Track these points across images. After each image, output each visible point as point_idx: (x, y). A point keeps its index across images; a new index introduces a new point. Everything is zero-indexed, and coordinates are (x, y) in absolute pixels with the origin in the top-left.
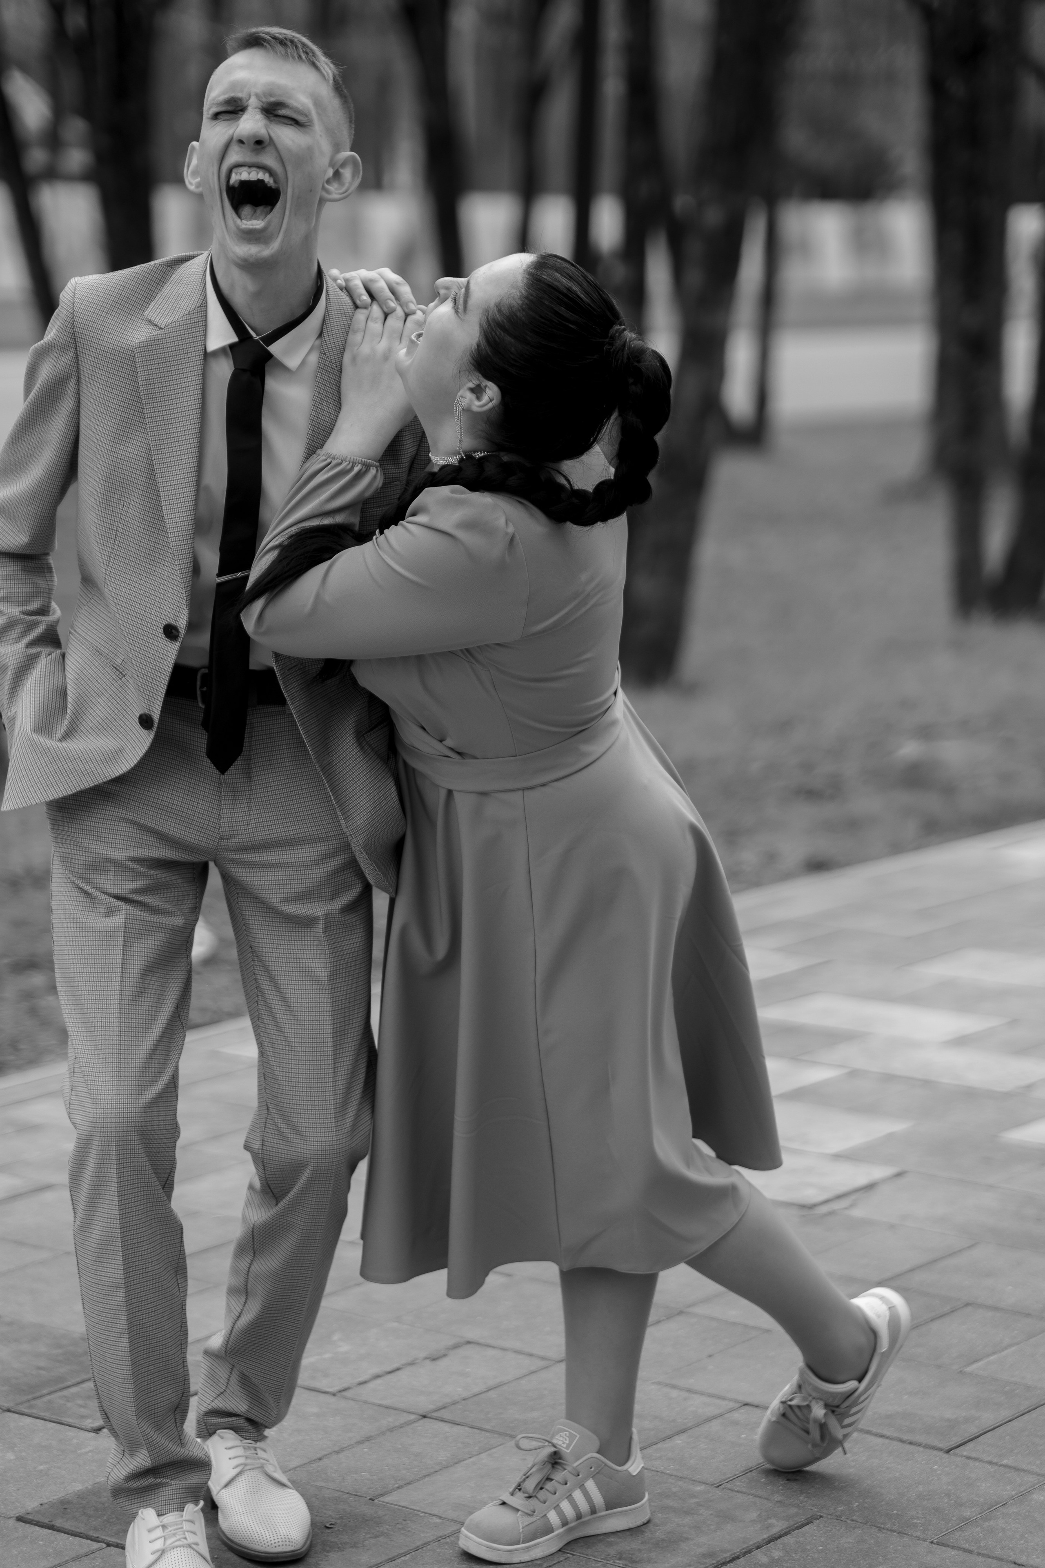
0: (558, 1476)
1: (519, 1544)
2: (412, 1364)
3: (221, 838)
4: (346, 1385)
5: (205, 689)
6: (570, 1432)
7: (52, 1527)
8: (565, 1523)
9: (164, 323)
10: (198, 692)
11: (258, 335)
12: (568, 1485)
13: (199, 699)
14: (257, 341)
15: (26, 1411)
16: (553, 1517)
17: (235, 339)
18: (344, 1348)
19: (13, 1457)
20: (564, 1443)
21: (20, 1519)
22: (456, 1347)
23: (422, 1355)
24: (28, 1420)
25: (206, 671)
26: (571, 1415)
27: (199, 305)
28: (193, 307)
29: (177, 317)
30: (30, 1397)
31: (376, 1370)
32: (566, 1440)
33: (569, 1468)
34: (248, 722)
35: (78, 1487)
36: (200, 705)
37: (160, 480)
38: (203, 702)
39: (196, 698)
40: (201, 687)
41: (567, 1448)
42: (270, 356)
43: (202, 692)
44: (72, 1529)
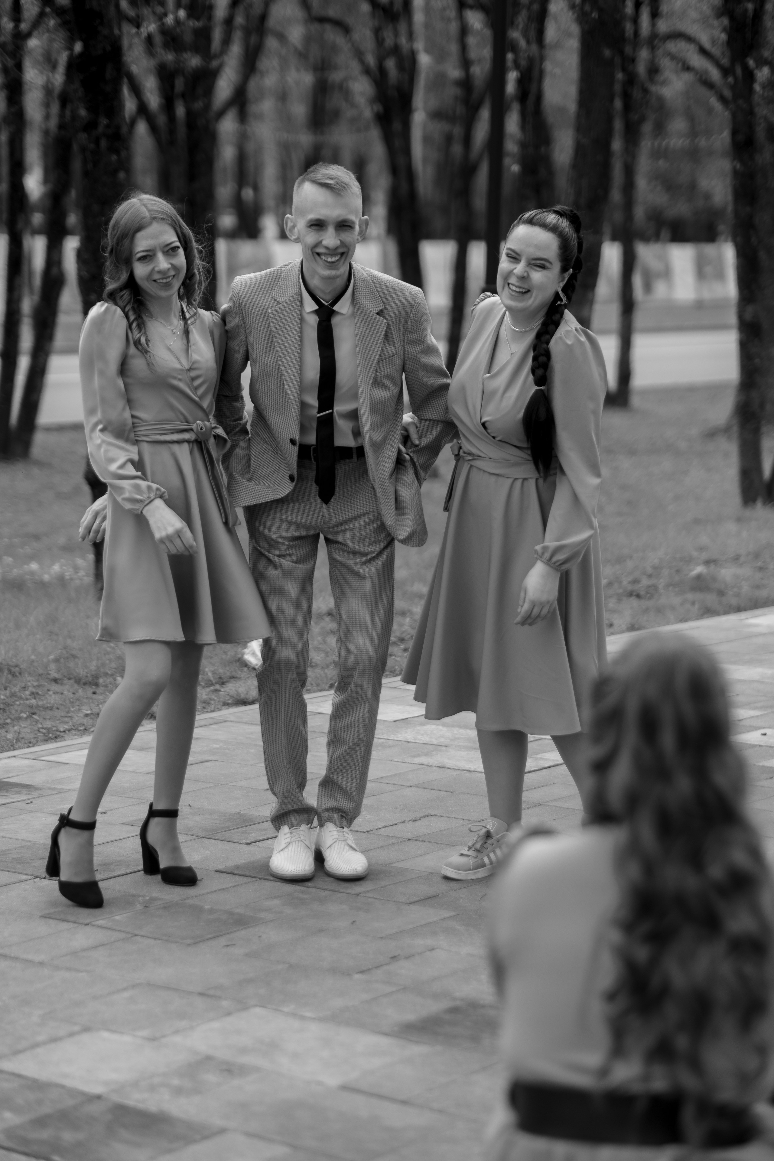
0: (490, 841)
1: (470, 871)
2: (403, 822)
3: (324, 522)
4: (371, 829)
5: (315, 455)
6: (492, 822)
7: (233, 874)
8: (491, 863)
9: (282, 301)
10: (312, 457)
11: (327, 302)
12: (494, 845)
13: (313, 460)
14: (327, 306)
15: (213, 837)
16: (486, 860)
17: (316, 307)
18: (369, 817)
19: (209, 852)
20: (490, 827)
21: (217, 871)
22: (425, 817)
23: (408, 819)
24: (214, 841)
25: (315, 446)
26: (493, 815)
27: (297, 292)
28: (295, 293)
29: (287, 297)
30: (214, 833)
31: (385, 824)
32: (491, 825)
33: (495, 838)
34: (336, 468)
35: (242, 861)
36: (314, 462)
37: (283, 374)
38: (315, 461)
39: (310, 459)
40: (313, 454)
41: (492, 829)
42: (334, 311)
43: (314, 457)
44: (242, 873)
